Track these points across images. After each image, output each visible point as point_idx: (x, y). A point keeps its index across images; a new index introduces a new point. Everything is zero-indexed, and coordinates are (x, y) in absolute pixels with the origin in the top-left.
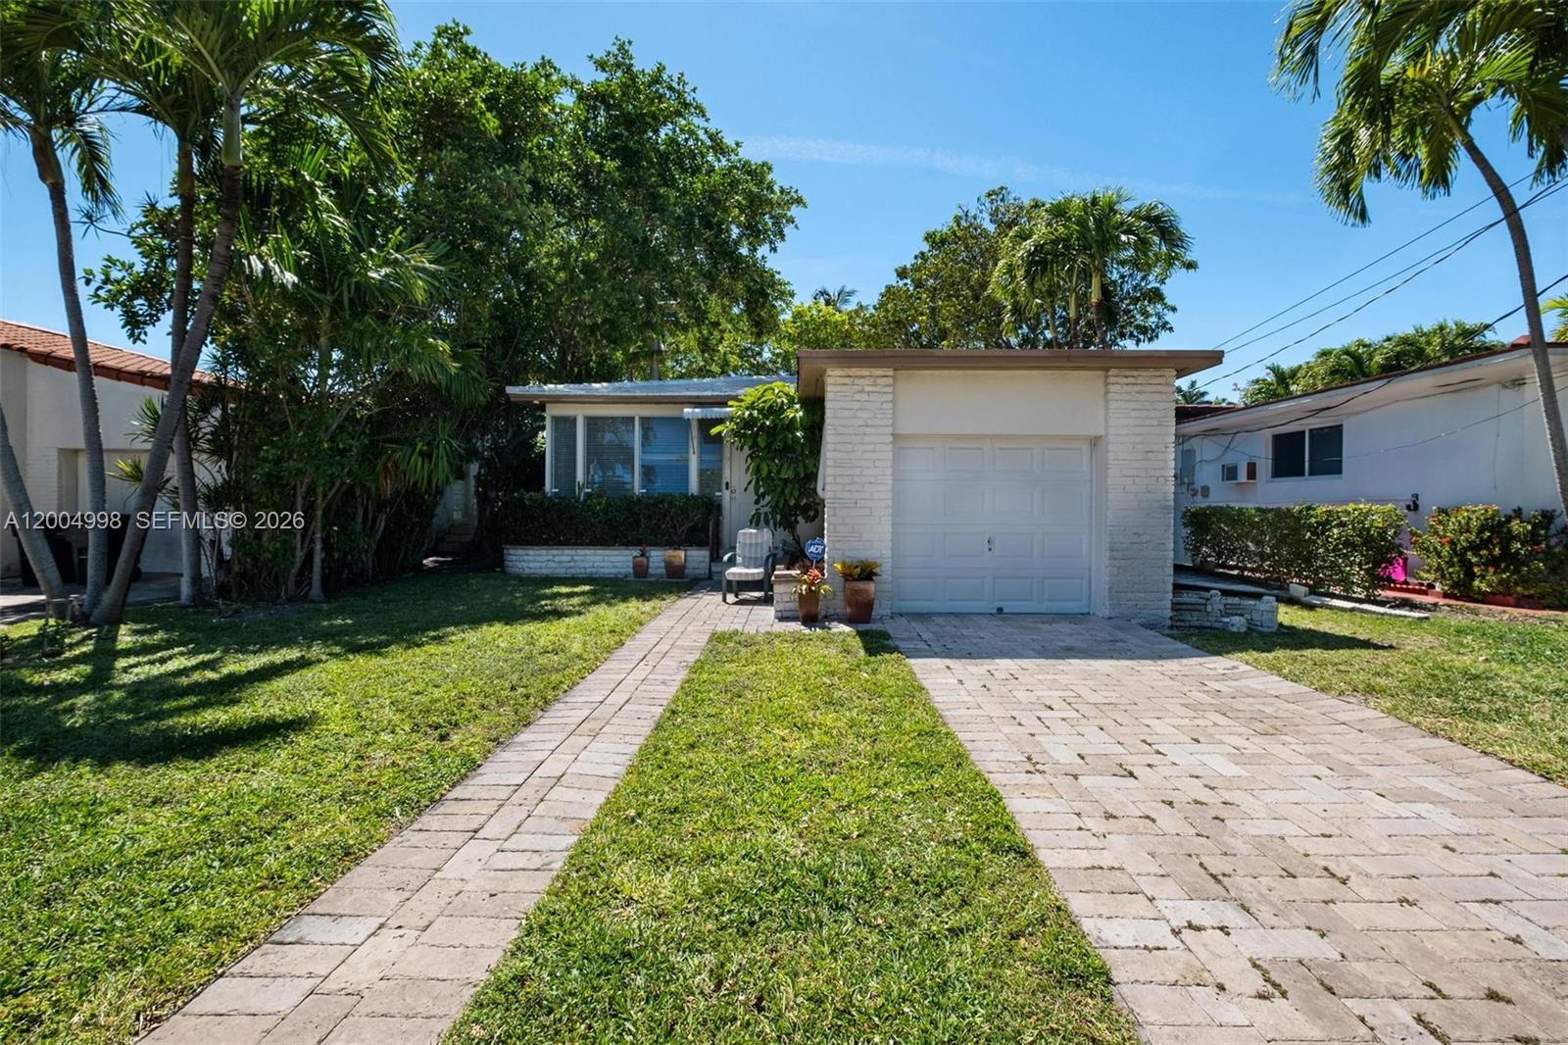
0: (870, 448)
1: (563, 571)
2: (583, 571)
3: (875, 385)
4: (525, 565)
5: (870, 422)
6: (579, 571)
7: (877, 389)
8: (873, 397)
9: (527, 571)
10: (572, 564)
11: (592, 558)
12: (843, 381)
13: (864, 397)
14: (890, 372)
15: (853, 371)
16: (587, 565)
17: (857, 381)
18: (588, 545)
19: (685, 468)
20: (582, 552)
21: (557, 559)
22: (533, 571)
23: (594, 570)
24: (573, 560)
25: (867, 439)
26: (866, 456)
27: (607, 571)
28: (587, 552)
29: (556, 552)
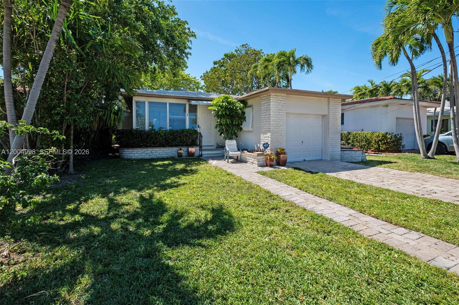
0: (281, 116)
1: (148, 156)
2: (156, 156)
3: (282, 98)
4: (132, 155)
5: (281, 109)
6: (154, 156)
7: (282, 100)
8: (282, 102)
9: (134, 157)
10: (151, 154)
11: (159, 151)
12: (274, 96)
13: (279, 102)
14: (285, 95)
15: (277, 94)
16: (157, 154)
17: (278, 97)
18: (159, 147)
19: (184, 120)
20: (155, 149)
21: (145, 152)
22: (136, 157)
23: (160, 156)
24: (152, 152)
25: (280, 114)
26: (280, 118)
27: (164, 156)
28: (157, 149)
29: (145, 150)
